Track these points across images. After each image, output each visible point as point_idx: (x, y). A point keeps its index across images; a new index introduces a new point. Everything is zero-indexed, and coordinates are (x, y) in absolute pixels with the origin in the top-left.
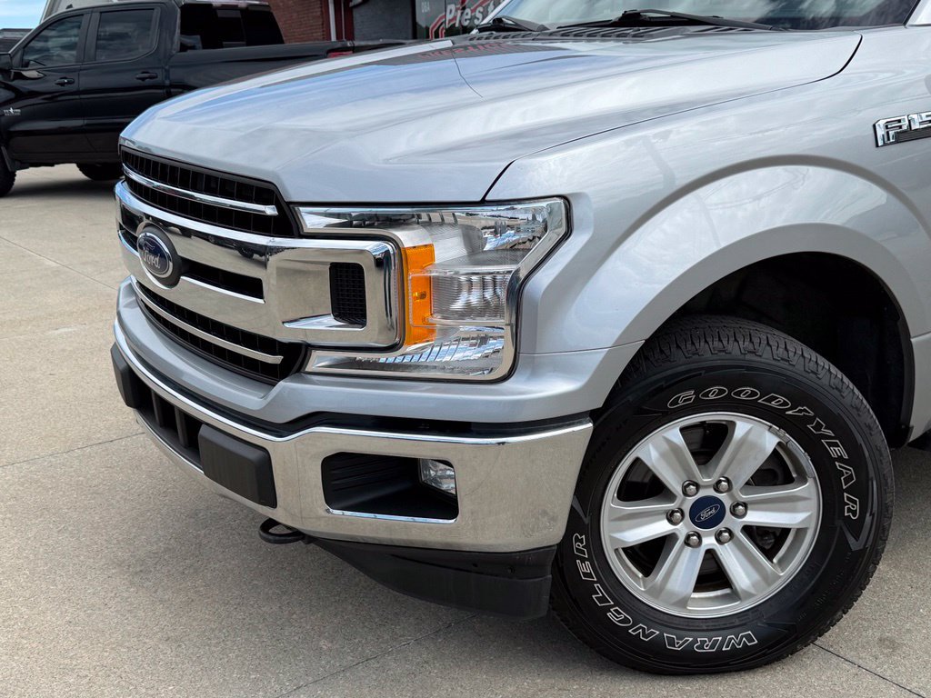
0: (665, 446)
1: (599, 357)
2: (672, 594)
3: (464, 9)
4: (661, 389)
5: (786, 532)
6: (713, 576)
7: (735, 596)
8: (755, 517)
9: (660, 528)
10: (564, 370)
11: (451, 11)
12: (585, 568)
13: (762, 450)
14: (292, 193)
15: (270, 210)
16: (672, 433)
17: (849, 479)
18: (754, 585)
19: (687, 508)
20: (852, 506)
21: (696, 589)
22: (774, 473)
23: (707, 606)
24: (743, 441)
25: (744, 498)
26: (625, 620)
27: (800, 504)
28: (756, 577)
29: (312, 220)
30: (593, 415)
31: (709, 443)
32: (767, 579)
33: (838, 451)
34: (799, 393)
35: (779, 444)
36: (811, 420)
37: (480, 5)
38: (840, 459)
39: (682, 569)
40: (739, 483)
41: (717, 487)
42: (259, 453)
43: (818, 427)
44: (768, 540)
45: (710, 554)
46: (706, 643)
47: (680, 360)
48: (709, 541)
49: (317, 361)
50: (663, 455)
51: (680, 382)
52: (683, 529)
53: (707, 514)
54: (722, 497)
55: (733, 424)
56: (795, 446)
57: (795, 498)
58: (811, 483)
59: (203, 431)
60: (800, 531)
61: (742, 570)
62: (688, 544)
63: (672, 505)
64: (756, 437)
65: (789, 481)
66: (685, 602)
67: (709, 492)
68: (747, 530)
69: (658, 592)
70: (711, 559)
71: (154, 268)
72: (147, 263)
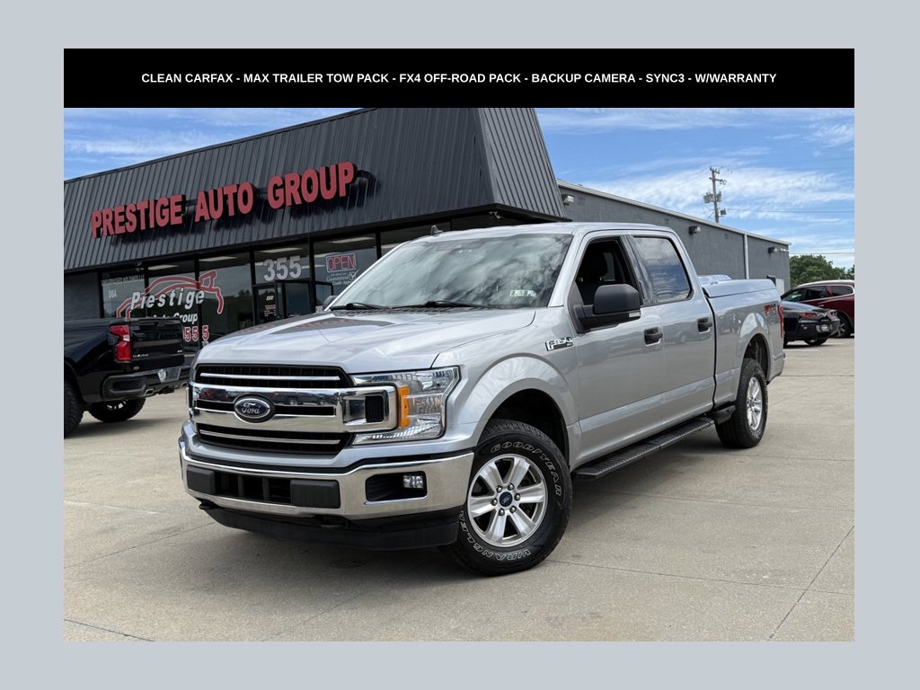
0: (490, 470)
1: (475, 426)
2: (495, 537)
3: (148, 295)
4: (488, 445)
5: (534, 505)
6: (511, 529)
7: (519, 536)
8: (524, 500)
9: (488, 508)
10: (465, 432)
11: (136, 297)
12: (464, 525)
13: (524, 469)
15: (336, 378)
16: (492, 464)
17: (556, 478)
18: (526, 530)
19: (498, 498)
20: (558, 490)
21: (504, 536)
22: (528, 481)
23: (510, 543)
24: (517, 466)
25: (519, 491)
26: (480, 549)
27: (540, 492)
28: (526, 526)
29: (357, 380)
30: (473, 449)
31: (505, 468)
32: (531, 526)
33: (551, 467)
34: (537, 445)
35: (530, 468)
36: (540, 454)
37: (163, 293)
38: (552, 470)
39: (498, 526)
40: (516, 487)
41: (509, 488)
42: (335, 483)
43: (544, 457)
44: (529, 509)
45: (508, 517)
46: (512, 556)
47: (493, 434)
48: (507, 512)
49: (359, 439)
50: (489, 474)
51: (494, 441)
52: (498, 507)
53: (506, 500)
54: (511, 492)
55: (513, 459)
56: (536, 466)
57: (537, 490)
58: (542, 482)
59: (293, 482)
60: (540, 504)
61: (521, 524)
62: (500, 514)
63: (493, 497)
64: (521, 464)
65: (533, 483)
66: (500, 541)
67: (506, 490)
68: (521, 505)
69: (490, 537)
70: (509, 521)
71: (254, 414)
72: (246, 413)
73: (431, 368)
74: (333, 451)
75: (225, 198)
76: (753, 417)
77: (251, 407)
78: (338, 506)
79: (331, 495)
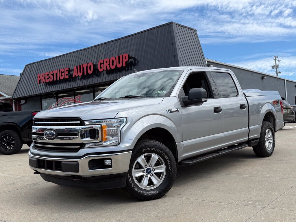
0: (142, 159)
1: (132, 141)
2: (144, 185)
3: (58, 104)
4: (140, 149)
5: (161, 173)
6: (151, 183)
7: (154, 186)
8: (156, 171)
9: (141, 174)
10: (128, 143)
11: (54, 105)
12: (130, 180)
13: (156, 159)
14: (83, 119)
15: (79, 122)
16: (142, 157)
17: (169, 163)
18: (157, 183)
19: (145, 170)
20: (170, 168)
21: (148, 185)
22: (158, 164)
23: (150, 188)
24: (153, 157)
25: (154, 168)
26: (137, 190)
27: (163, 168)
28: (157, 181)
29: (86, 123)
30: (132, 150)
31: (148, 158)
32: (159, 182)
33: (167, 158)
34: (161, 149)
35: (158, 158)
36: (163, 153)
37: (63, 104)
38: (168, 159)
39: (145, 181)
40: (153, 166)
42: (77, 162)
43: (164, 154)
44: (158, 175)
45: (150, 178)
46: (150, 193)
48: (149, 176)
49: (87, 146)
50: (141, 161)
51: (143, 148)
52: (145, 174)
53: (149, 171)
54: (151, 168)
55: (151, 155)
56: (161, 158)
57: (162, 167)
58: (164, 164)
59: (62, 162)
60: (163, 173)
61: (155, 180)
62: (146, 176)
63: (143, 170)
64: (155, 157)
65: (160, 165)
66: (146, 187)
67: (149, 167)
68: (155, 173)
69: (142, 185)
70: (150, 179)
71: (50, 137)
72: (48, 136)
73: (115, 118)
74: (77, 150)
75: (83, 68)
76: (268, 145)
77: (49, 134)
78: (78, 172)
79: (75, 167)
